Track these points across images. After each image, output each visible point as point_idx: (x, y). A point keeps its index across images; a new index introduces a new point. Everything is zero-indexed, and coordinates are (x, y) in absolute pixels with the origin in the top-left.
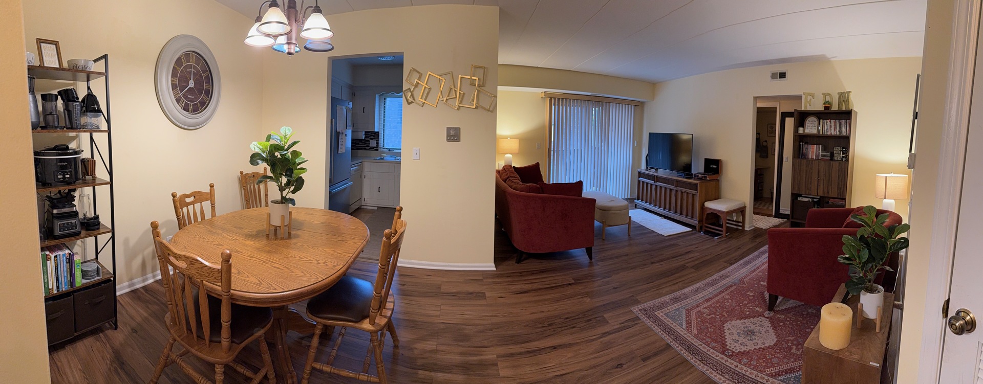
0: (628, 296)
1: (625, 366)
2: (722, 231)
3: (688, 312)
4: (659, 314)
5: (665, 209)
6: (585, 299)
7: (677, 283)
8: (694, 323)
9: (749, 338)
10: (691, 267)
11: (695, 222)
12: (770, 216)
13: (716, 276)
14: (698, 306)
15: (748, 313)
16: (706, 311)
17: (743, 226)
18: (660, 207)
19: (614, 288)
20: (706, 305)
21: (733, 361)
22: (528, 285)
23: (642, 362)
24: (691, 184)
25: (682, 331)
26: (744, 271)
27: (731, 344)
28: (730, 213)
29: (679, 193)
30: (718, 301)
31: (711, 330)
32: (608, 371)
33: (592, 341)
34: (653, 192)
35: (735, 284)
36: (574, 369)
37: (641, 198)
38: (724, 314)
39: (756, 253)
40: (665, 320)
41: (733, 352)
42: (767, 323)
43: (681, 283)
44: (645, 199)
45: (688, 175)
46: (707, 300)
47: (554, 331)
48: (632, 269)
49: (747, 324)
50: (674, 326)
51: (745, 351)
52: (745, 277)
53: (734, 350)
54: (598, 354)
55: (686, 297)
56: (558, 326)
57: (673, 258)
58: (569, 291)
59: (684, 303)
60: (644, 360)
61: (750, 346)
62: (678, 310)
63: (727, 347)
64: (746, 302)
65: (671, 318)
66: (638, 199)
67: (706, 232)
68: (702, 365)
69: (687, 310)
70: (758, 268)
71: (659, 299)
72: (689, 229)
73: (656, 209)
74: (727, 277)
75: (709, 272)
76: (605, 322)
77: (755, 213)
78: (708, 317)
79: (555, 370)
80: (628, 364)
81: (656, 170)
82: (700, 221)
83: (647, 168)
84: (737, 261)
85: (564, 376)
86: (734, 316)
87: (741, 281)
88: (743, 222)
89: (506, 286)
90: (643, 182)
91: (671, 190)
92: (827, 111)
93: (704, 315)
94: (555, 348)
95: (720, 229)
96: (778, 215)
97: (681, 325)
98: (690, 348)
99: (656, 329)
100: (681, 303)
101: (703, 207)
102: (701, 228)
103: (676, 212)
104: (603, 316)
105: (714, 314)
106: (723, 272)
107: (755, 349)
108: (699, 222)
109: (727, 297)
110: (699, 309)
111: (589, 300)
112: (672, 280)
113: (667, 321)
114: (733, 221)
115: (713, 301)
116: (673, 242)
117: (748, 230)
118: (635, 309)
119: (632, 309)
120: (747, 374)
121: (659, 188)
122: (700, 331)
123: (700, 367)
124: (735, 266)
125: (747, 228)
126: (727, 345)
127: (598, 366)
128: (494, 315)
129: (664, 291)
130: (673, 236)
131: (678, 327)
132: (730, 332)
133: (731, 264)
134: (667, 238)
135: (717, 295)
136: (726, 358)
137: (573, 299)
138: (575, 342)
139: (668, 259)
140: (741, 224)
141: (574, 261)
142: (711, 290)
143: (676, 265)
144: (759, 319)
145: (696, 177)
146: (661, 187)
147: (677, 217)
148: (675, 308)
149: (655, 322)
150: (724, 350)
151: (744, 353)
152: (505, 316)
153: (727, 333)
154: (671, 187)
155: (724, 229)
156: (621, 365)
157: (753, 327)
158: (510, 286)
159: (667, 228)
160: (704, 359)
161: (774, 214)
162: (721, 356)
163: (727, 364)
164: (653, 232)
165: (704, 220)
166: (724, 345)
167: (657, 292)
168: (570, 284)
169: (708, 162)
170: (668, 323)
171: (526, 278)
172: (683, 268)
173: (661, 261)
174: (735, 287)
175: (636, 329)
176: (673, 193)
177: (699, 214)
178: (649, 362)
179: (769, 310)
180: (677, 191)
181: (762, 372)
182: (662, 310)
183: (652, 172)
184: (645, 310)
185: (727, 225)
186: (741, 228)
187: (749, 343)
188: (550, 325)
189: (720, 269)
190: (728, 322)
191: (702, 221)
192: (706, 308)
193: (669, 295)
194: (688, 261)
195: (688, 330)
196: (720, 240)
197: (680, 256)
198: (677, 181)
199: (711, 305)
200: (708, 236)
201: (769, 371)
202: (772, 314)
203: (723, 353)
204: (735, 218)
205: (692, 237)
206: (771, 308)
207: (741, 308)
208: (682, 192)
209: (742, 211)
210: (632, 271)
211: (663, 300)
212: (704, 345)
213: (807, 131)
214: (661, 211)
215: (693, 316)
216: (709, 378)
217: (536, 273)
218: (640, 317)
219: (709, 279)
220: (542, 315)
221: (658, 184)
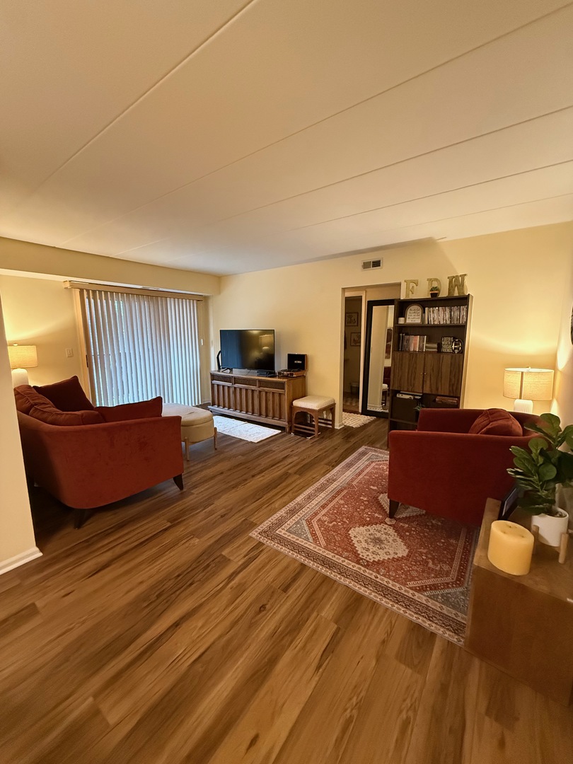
0: (240, 521)
1: (267, 607)
2: (313, 431)
3: (309, 522)
4: (280, 531)
5: (247, 412)
6: (192, 542)
7: (286, 493)
8: (319, 534)
9: (378, 546)
10: (295, 473)
11: (284, 423)
12: (357, 413)
13: (323, 480)
14: (316, 514)
15: (368, 519)
16: (325, 518)
17: (333, 425)
18: (241, 411)
19: (222, 517)
20: (324, 512)
21: (371, 572)
22: (105, 555)
23: (284, 594)
24: (276, 383)
25: (311, 546)
26: (349, 474)
27: (362, 552)
28: (321, 411)
29: (264, 394)
30: (334, 508)
31: (338, 538)
32: (253, 621)
33: (220, 592)
34: (232, 395)
35: (345, 488)
36: (212, 640)
37: (216, 402)
38: (345, 520)
39: (355, 455)
40: (289, 538)
41: (367, 561)
42: (391, 531)
43: (290, 492)
44: (221, 403)
45: (270, 373)
46: (323, 507)
47: (167, 602)
48: (233, 488)
49: (372, 531)
50: (301, 542)
51: (379, 560)
52: (353, 480)
53: (368, 559)
54: (233, 605)
55: (301, 507)
56: (171, 593)
57: (272, 466)
58: (168, 538)
59: (301, 513)
60: (285, 590)
61: (382, 556)
62: (297, 523)
63: (360, 556)
64: (363, 508)
65: (294, 533)
66: (213, 405)
67: (297, 433)
68: (343, 578)
69: (307, 520)
70: (362, 471)
71: (275, 516)
72: (278, 432)
73: (237, 414)
74: (334, 480)
75: (314, 476)
76: (226, 561)
77: (344, 410)
78: (331, 525)
79: (188, 656)
80: (271, 601)
81: (231, 370)
82: (290, 421)
83: (219, 368)
84: (338, 463)
85: (203, 657)
86: (356, 523)
87: (349, 485)
88: (333, 420)
89: (70, 573)
90: (218, 385)
91: (253, 391)
92: (433, 299)
93: (326, 523)
94: (177, 626)
95: (312, 428)
96: (365, 412)
97: (307, 539)
98: (325, 562)
99: (285, 550)
100: (299, 514)
101: (291, 407)
102: (290, 428)
103: (260, 415)
104: (221, 555)
105: (335, 521)
106: (328, 476)
107: (389, 559)
108: (288, 422)
109: (342, 502)
110: (318, 517)
111: (198, 540)
112: (279, 492)
113: (292, 538)
114: (323, 419)
115: (329, 506)
116: (265, 449)
117: (338, 428)
118: (254, 534)
119: (250, 534)
120: (390, 585)
121: (238, 390)
122: (328, 541)
123: (342, 580)
124: (338, 468)
125: (337, 427)
126: (359, 554)
127: (238, 620)
128: (64, 630)
129: (277, 504)
130: (264, 442)
131: (306, 542)
132: (357, 539)
133: (334, 467)
134: (259, 444)
135: (331, 501)
136: (363, 568)
137: (176, 547)
138: (200, 602)
139: (266, 469)
140: (331, 423)
141: (162, 497)
142: (322, 495)
143: (278, 473)
144: (381, 526)
145: (281, 375)
146: (241, 389)
147: (263, 420)
148: (294, 522)
149: (280, 543)
150: (358, 560)
151: (378, 563)
152: (83, 623)
153: (355, 541)
154: (253, 388)
155: (316, 429)
156: (263, 607)
157: (378, 535)
158: (77, 569)
159: (255, 433)
160: (343, 572)
161: (360, 411)
162: (357, 566)
163: (366, 574)
164: (241, 440)
165: (293, 420)
166: (356, 554)
167: (270, 507)
168: (166, 530)
169: (292, 358)
170: (294, 540)
171: (100, 545)
172: (286, 476)
173: (261, 472)
174: (345, 492)
175: (263, 557)
176: (256, 394)
177: (288, 415)
178: (290, 591)
179: (390, 517)
180: (260, 392)
181: (405, 585)
182: (283, 527)
183: (227, 373)
184: (265, 532)
185: (319, 424)
186: (331, 427)
187: (380, 552)
188: (158, 596)
189: (324, 473)
190: (352, 529)
191: (291, 421)
192: (324, 515)
193: (284, 509)
194: (289, 466)
195: (316, 542)
196: (313, 441)
197: (279, 462)
198: (260, 381)
199: (328, 512)
200: (299, 437)
201: (411, 584)
202: (394, 522)
203: (359, 563)
204: (325, 417)
205: (284, 439)
206: (391, 516)
207: (360, 514)
208: (266, 393)
209: (331, 408)
210: (233, 490)
211: (279, 515)
212: (337, 556)
213: (409, 321)
214: (243, 415)
215: (316, 527)
216: (354, 592)
217: (112, 532)
218: (262, 541)
219: (317, 485)
220: (143, 587)
221: (236, 385)
